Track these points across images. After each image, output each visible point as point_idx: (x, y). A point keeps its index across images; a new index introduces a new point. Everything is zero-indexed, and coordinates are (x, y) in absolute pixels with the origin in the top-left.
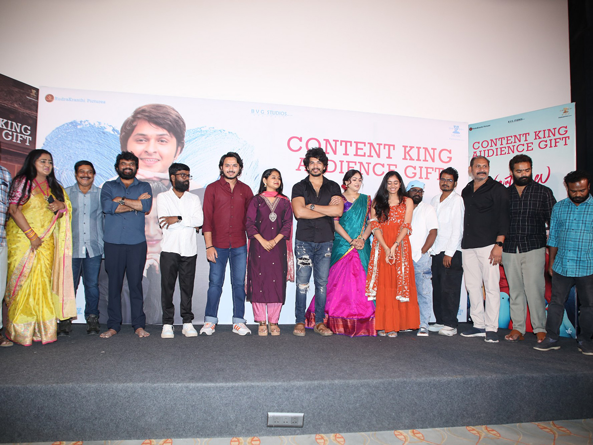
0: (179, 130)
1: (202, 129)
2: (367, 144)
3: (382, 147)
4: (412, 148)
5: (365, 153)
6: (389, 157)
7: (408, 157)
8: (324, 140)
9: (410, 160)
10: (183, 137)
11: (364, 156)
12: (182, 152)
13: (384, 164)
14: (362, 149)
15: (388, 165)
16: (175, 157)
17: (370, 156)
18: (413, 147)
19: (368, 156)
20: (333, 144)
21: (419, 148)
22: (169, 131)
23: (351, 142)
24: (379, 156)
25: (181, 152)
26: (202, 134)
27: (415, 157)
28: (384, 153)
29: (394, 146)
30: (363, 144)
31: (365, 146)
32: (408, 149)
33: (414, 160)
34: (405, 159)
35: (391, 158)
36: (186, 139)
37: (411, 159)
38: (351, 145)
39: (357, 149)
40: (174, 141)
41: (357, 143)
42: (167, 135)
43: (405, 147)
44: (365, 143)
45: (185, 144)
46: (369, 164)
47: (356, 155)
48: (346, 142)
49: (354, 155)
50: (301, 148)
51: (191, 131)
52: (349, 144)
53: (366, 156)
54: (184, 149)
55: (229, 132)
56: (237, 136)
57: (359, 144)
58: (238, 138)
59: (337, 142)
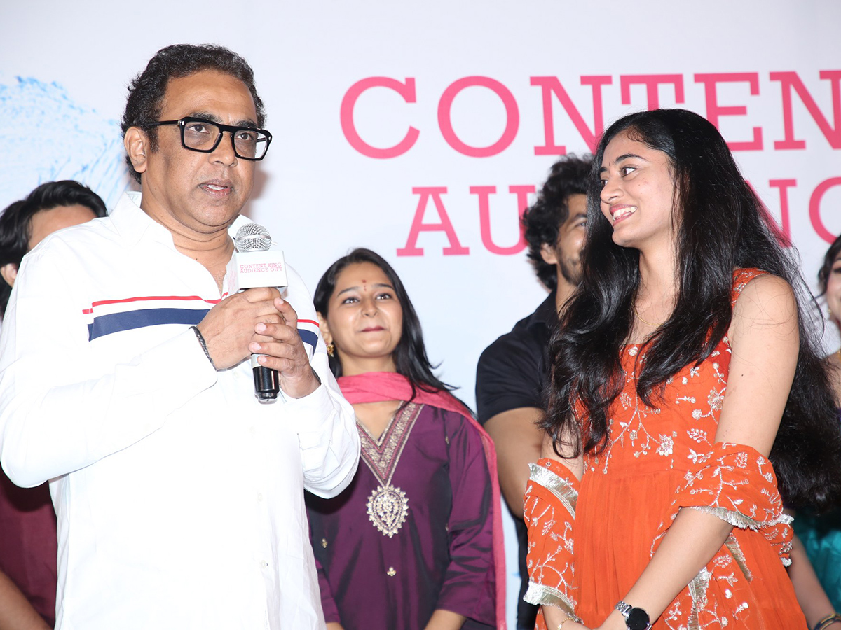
2: (764, 80)
5: (758, 132)
8: (535, 81)
11: (756, 144)
14: (741, 111)
17: (790, 143)
20: (582, 98)
23: (676, 80)
24: (835, 139)
30: (746, 85)
31: (755, 90)
38: (680, 98)
39: (714, 111)
41: (709, 81)
44: (752, 79)
46: (783, 185)
48: (652, 81)
50: (413, 135)
52: (666, 91)
53: (768, 143)
55: (20, 80)
56: (65, 97)
57: (721, 87)
58: (72, 107)
59: (605, 89)
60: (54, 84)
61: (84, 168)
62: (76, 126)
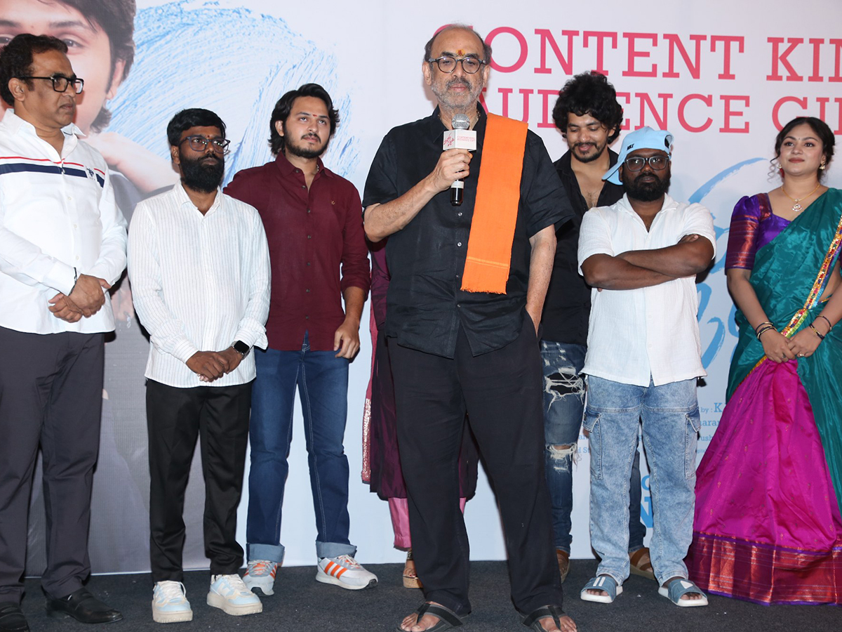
0: (115, 9)
1: (185, 7)
2: (660, 38)
3: (706, 45)
4: (795, 42)
5: (655, 67)
6: (727, 75)
7: (782, 71)
8: (537, 31)
9: (789, 79)
10: (130, 29)
11: (653, 73)
12: (130, 75)
13: (710, 97)
14: (647, 54)
15: (722, 97)
16: (108, 90)
17: (671, 74)
18: (801, 41)
19: (665, 75)
20: (562, 42)
21: (817, 43)
22: (85, 12)
23: (614, 35)
24: (695, 73)
25: (124, 77)
26: (185, 20)
27: (805, 70)
28: (711, 62)
29: (741, 40)
30: (651, 40)
31: (655, 44)
32: (783, 48)
33: (801, 79)
34: (774, 76)
35: (733, 77)
36: (137, 36)
37: (794, 77)
38: (615, 46)
39: (632, 54)
40: (101, 43)
41: (631, 37)
42: (80, 24)
43: (775, 41)
44: (654, 37)
45: (136, 51)
46: (665, 97)
47: (630, 72)
48: (600, 36)
49: (625, 74)
51: (153, 12)
52: (607, 41)
53: (660, 73)
54: (133, 67)
55: (263, 16)
56: (286, 27)
57: (637, 40)
58: (289, 32)
59: (575, 38)
60: (280, 19)
61: (294, 67)
62: (291, 43)
